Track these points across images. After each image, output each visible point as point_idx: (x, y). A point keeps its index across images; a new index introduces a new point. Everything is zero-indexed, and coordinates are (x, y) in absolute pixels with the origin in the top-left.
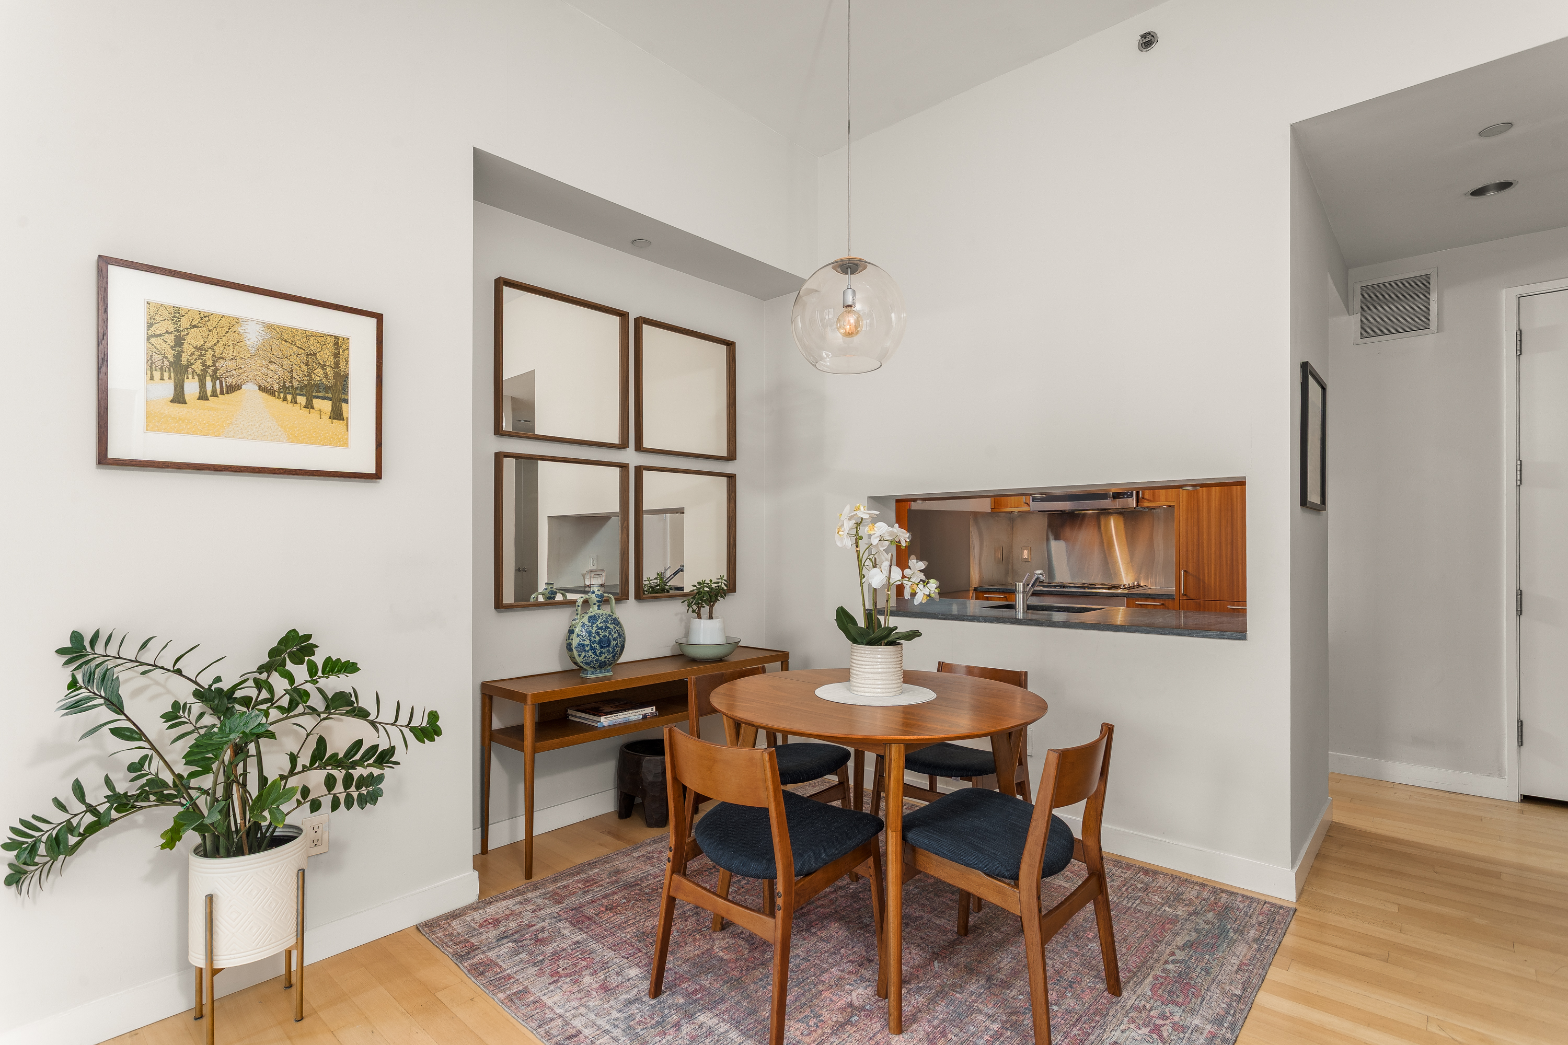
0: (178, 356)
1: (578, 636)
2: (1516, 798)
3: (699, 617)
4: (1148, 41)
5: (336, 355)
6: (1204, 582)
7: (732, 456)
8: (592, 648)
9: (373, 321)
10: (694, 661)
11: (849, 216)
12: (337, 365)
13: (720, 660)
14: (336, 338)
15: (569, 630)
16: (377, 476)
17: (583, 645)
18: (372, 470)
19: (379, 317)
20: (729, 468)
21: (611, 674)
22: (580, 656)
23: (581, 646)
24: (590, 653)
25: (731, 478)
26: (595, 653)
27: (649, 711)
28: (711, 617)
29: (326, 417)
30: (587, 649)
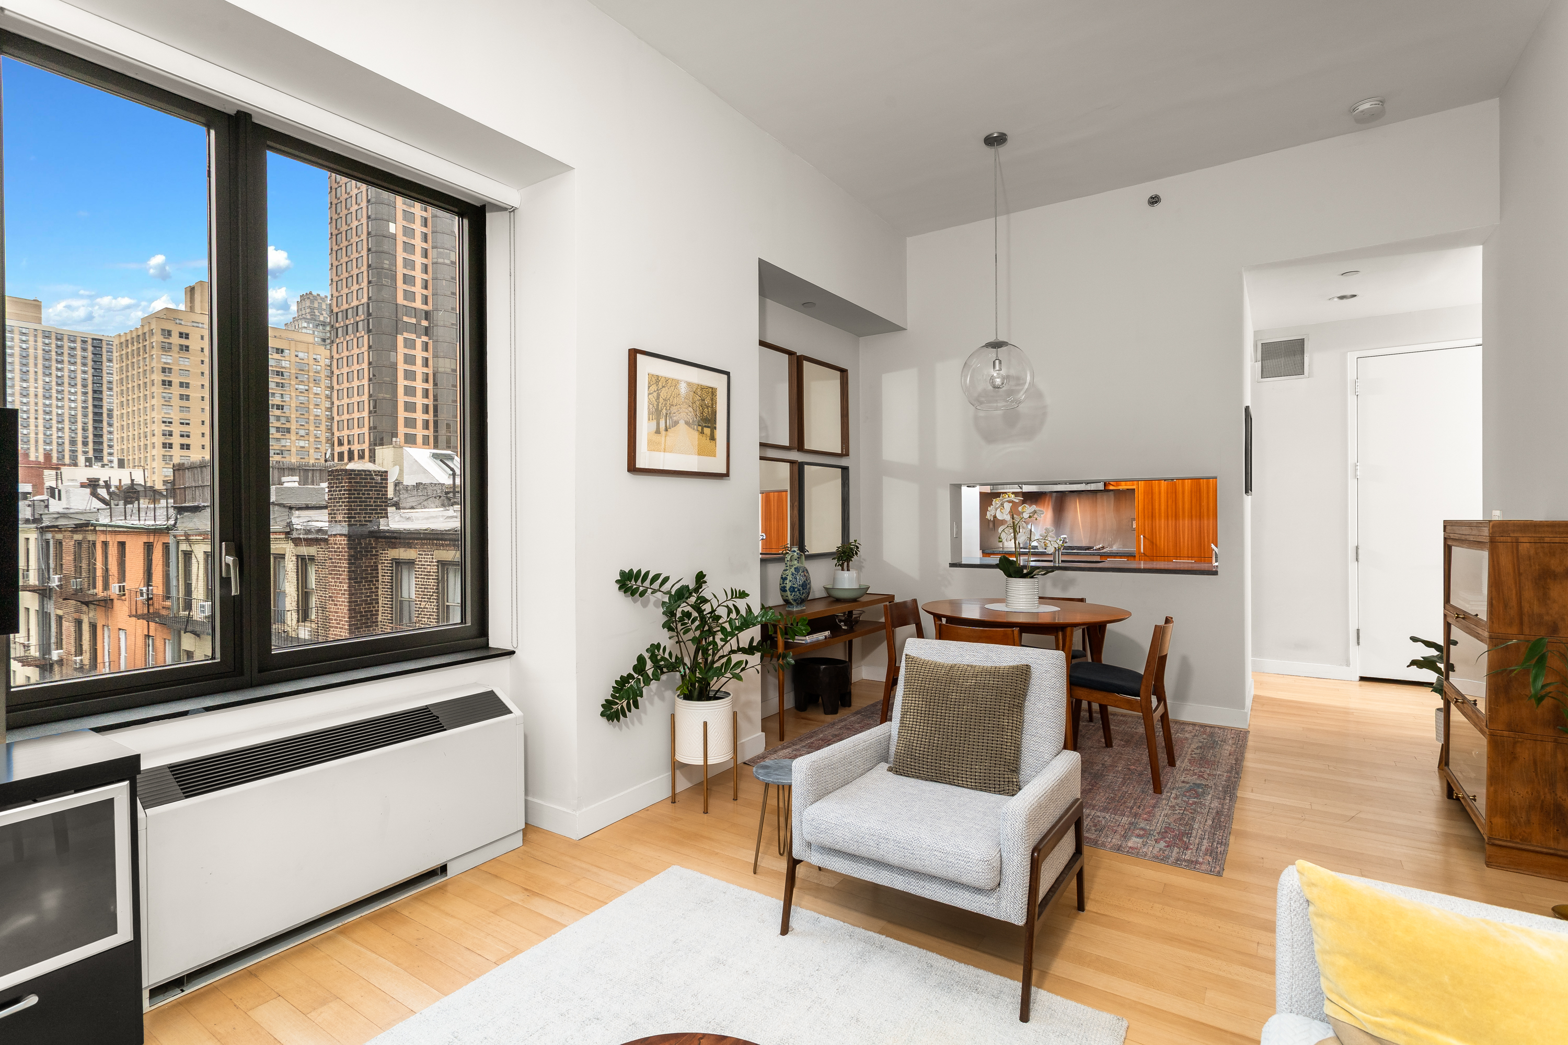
0: (658, 405)
1: (790, 581)
2: (1358, 679)
3: (843, 570)
4: (1154, 200)
5: (712, 400)
6: (1156, 545)
7: (845, 453)
8: (799, 590)
9: (726, 377)
10: (838, 600)
11: (996, 313)
12: (712, 405)
13: (854, 600)
14: (712, 388)
15: (782, 578)
16: (727, 475)
17: (794, 587)
18: (724, 472)
19: (728, 374)
20: (844, 462)
21: (805, 608)
22: (791, 595)
23: (792, 589)
24: (798, 593)
25: (845, 470)
26: (800, 593)
27: (827, 633)
28: (848, 570)
29: (708, 438)
30: (796, 590)
